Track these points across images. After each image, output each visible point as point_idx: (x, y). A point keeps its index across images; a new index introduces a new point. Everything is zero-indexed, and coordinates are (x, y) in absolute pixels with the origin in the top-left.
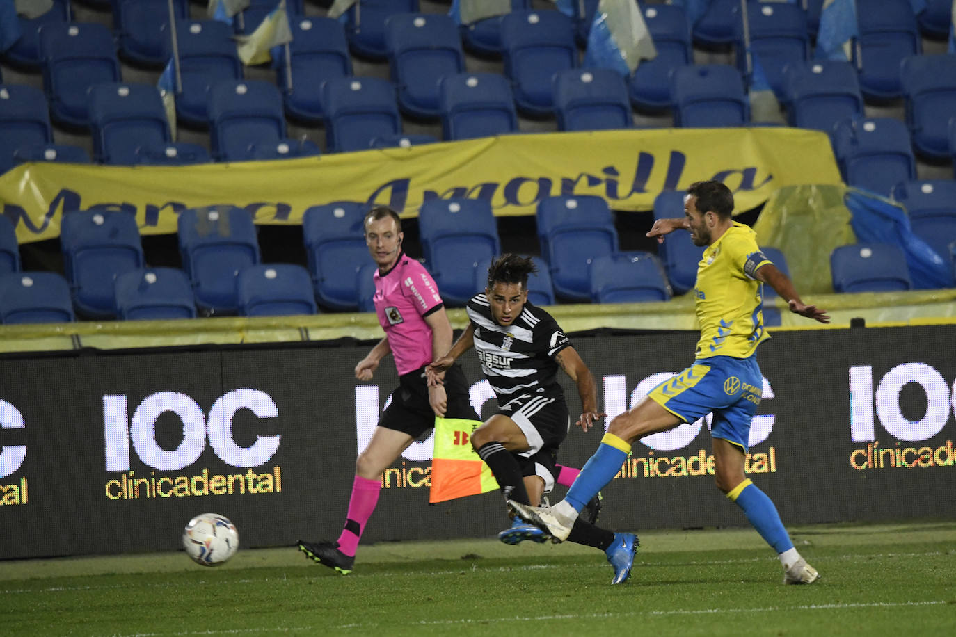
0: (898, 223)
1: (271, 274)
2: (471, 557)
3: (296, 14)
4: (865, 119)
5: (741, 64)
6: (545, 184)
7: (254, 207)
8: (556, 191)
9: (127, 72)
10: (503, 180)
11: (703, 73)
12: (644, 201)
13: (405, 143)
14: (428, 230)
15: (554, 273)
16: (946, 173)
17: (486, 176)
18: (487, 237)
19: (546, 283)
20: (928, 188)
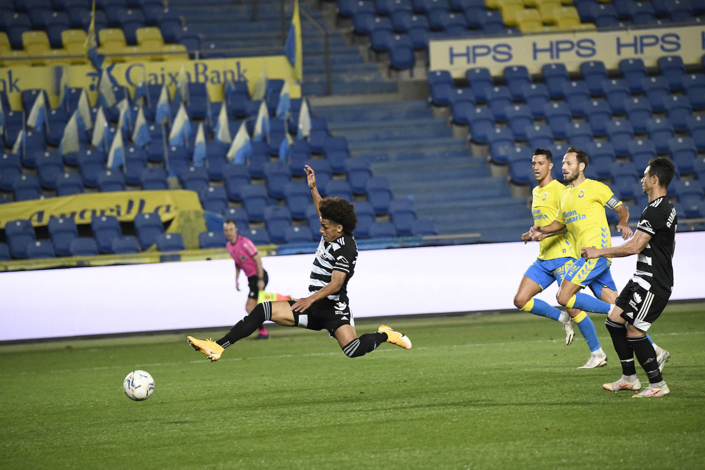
4: (209, 186)
5: (164, 168)
6: (94, 212)
8: (98, 214)
10: (79, 210)
11: (151, 171)
12: (131, 217)
13: (42, 198)
14: (51, 229)
15: (98, 243)
16: (238, 206)
17: (73, 209)
18: (73, 232)
19: (95, 247)
20: (232, 211)
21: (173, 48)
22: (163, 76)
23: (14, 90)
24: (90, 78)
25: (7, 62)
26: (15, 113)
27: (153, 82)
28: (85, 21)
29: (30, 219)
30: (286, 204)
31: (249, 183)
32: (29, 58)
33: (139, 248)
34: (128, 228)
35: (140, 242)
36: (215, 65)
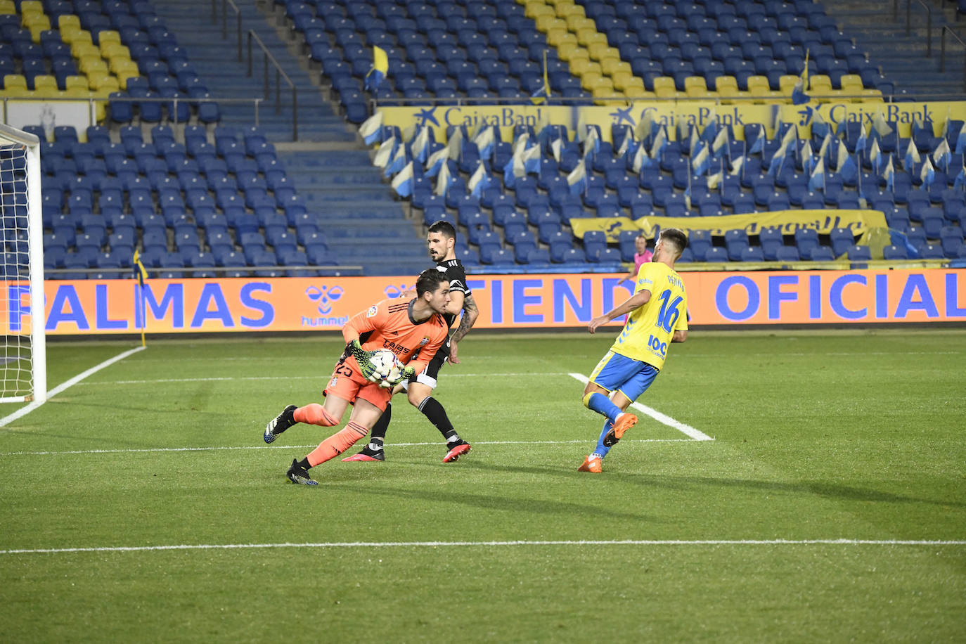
0: (904, 240)
1: (715, 250)
2: (772, 336)
3: (725, 173)
4: (894, 208)
5: (858, 191)
6: (797, 225)
7: (711, 230)
8: (801, 227)
9: (675, 190)
10: (785, 224)
11: (847, 193)
12: (827, 231)
13: (756, 212)
14: (762, 239)
15: (799, 252)
16: (919, 225)
17: (780, 222)
18: (779, 241)
19: (797, 254)
20: (913, 229)
21: (871, 92)
22: (861, 115)
23: (738, 123)
24: (800, 116)
25: (734, 101)
26: (738, 142)
27: (852, 120)
28: (799, 69)
29: (746, 229)
30: (960, 225)
31: (929, 206)
32: (753, 98)
33: (834, 257)
34: (825, 240)
35: (834, 251)
36: (905, 107)
